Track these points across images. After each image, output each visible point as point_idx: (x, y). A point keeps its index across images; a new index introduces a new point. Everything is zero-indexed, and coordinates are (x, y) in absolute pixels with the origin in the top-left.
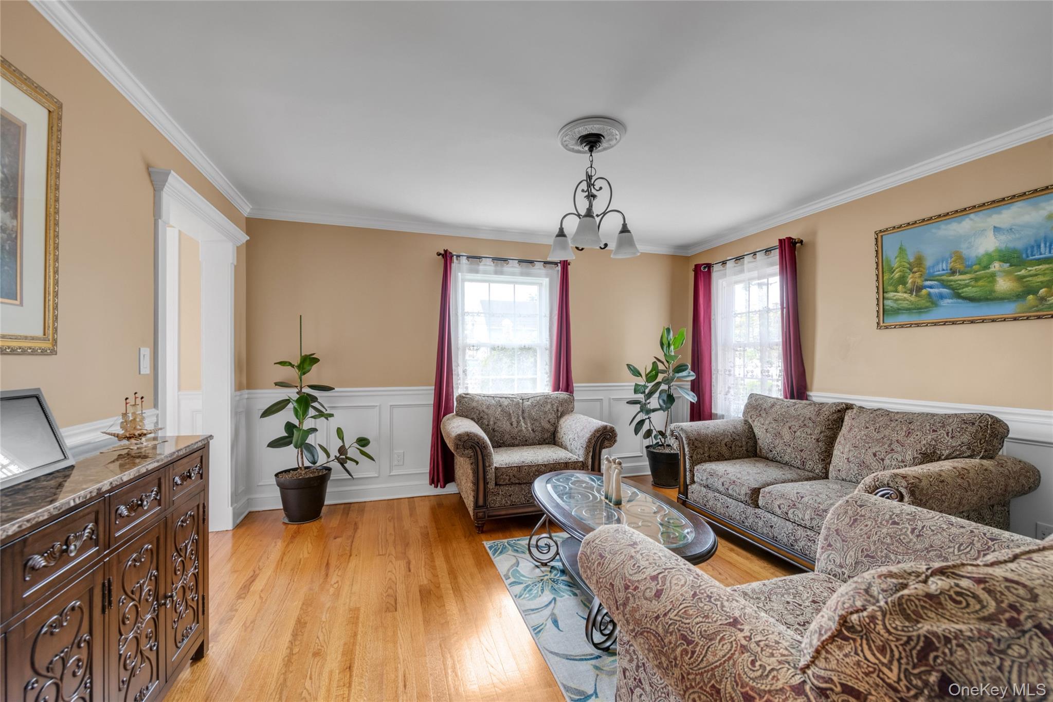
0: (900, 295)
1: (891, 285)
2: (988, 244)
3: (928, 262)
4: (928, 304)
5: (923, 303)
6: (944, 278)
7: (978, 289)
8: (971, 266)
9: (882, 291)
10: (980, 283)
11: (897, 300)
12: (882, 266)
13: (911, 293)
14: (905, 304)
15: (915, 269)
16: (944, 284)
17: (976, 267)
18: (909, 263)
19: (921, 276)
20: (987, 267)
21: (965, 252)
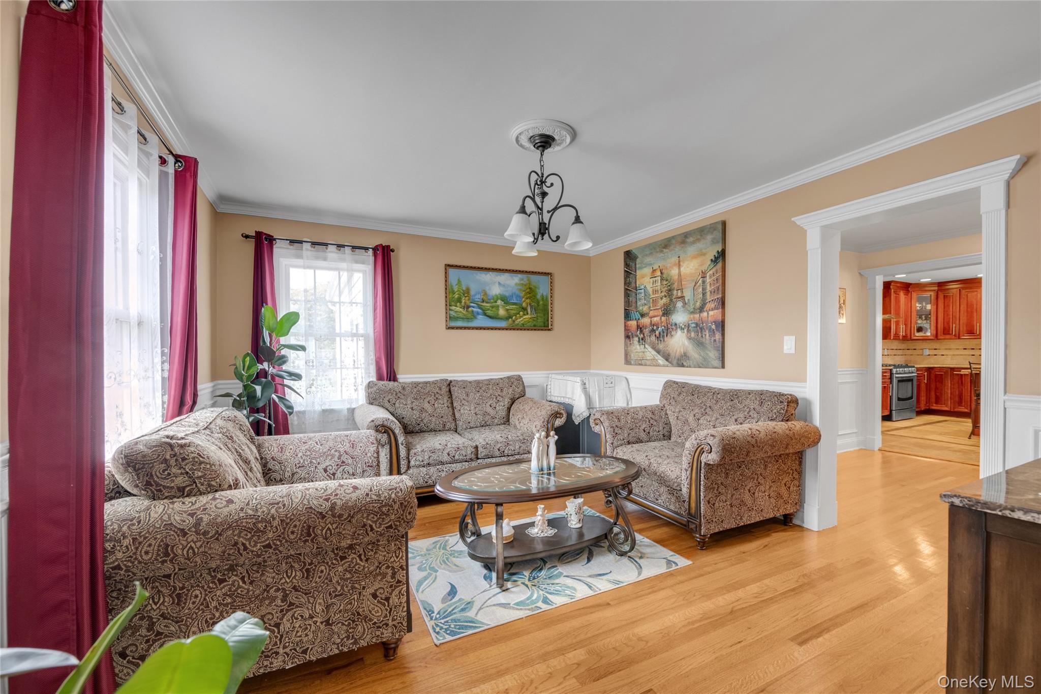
0: (458, 309)
1: (453, 301)
2: (495, 291)
3: (472, 293)
4: (472, 317)
5: (469, 315)
6: (479, 303)
7: (492, 312)
8: (490, 300)
9: (448, 305)
10: (494, 309)
11: (456, 312)
12: (448, 289)
13: (464, 309)
14: (461, 315)
15: (466, 295)
16: (480, 307)
17: (492, 301)
18: (463, 290)
19: (469, 300)
20: (496, 302)
21: (488, 292)
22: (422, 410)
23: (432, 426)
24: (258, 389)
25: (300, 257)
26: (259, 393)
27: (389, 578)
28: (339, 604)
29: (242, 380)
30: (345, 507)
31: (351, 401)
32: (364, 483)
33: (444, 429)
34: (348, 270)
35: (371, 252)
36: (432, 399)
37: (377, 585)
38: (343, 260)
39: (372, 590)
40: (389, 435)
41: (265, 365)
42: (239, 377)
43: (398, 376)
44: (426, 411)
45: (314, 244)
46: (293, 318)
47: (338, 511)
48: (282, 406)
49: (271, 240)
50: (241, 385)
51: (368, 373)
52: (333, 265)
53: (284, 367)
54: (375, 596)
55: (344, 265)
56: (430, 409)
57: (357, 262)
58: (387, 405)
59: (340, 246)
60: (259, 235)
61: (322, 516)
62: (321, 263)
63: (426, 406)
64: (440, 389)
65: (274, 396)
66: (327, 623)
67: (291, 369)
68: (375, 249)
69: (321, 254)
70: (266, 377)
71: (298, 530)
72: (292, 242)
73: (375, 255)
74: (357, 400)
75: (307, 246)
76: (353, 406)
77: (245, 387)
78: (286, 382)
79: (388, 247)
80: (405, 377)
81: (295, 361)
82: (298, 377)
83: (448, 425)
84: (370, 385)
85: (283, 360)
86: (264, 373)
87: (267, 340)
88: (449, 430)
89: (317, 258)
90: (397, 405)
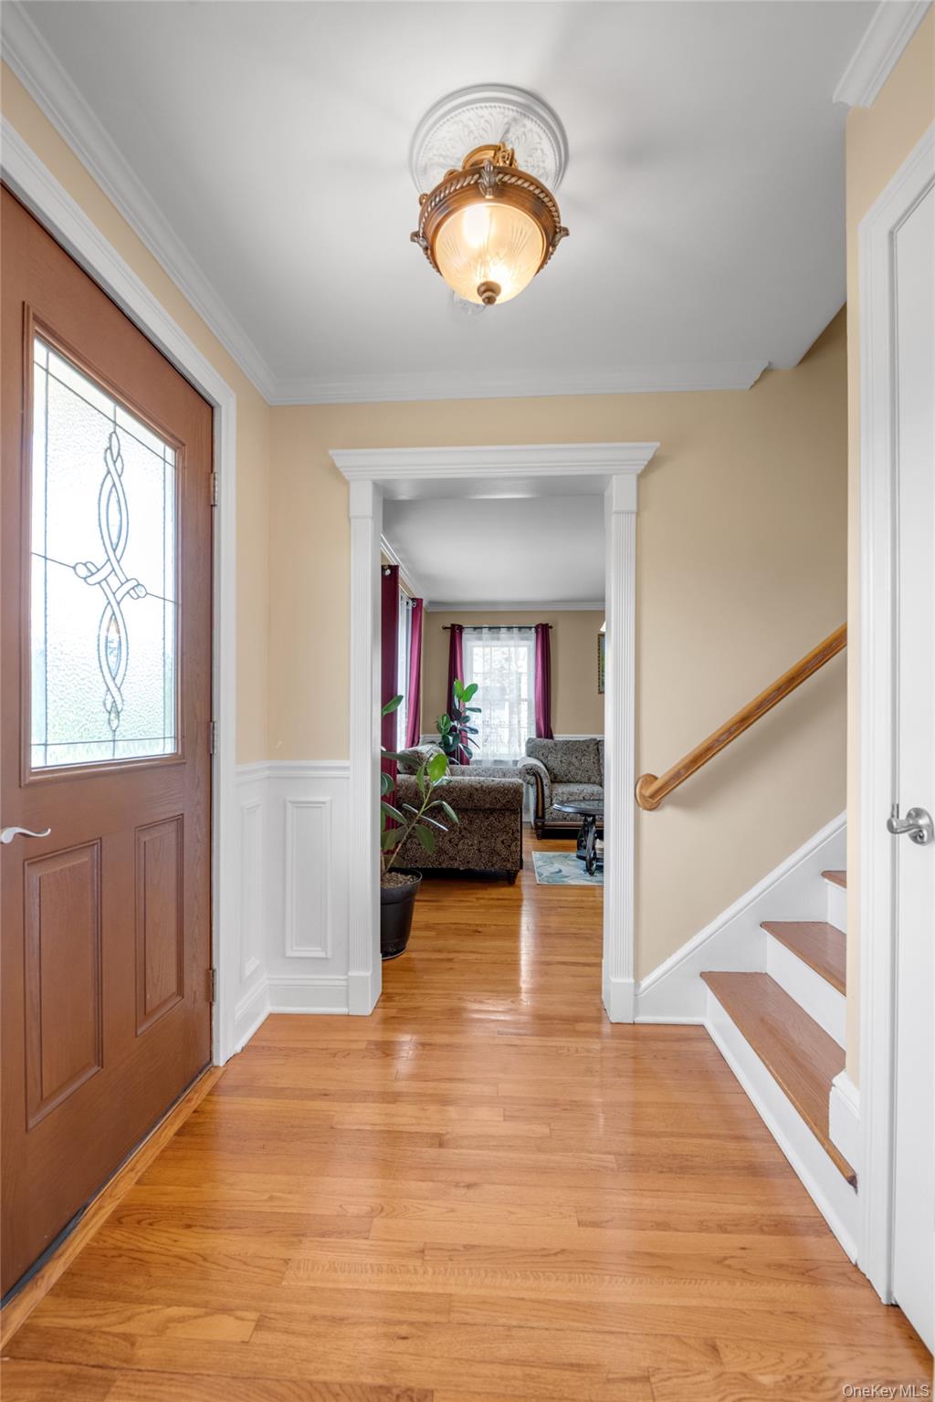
22: (570, 763)
23: (578, 778)
24: (451, 738)
25: (480, 639)
26: (451, 742)
27: (510, 835)
28: (485, 843)
29: (441, 732)
30: (487, 787)
31: (515, 755)
32: (497, 780)
33: (589, 782)
34: (515, 646)
35: (533, 629)
36: (579, 755)
37: (504, 837)
38: (512, 638)
39: (501, 839)
40: (536, 778)
41: (455, 723)
42: (440, 730)
43: (554, 735)
44: (574, 765)
45: (490, 628)
46: (474, 688)
47: (484, 789)
48: (465, 753)
49: (461, 628)
50: (440, 735)
51: (529, 732)
52: (504, 643)
53: (468, 724)
54: (503, 842)
55: (512, 643)
56: (577, 764)
57: (522, 639)
58: (542, 758)
59: (509, 628)
60: (453, 625)
61: (477, 790)
62: (495, 643)
63: (574, 760)
64: (588, 747)
65: (460, 745)
66: (479, 850)
67: (472, 726)
68: (537, 628)
69: (495, 635)
70: (456, 731)
71: (466, 794)
72: (475, 628)
73: (537, 632)
74: (521, 754)
75: (485, 631)
76: (518, 759)
77: (443, 737)
78: (469, 735)
79: (547, 624)
80: (559, 736)
81: (475, 720)
82: (476, 731)
83: (593, 779)
84: (530, 741)
85: (467, 719)
86: (454, 729)
87: (457, 704)
88: (594, 783)
89: (493, 639)
90: (549, 758)
